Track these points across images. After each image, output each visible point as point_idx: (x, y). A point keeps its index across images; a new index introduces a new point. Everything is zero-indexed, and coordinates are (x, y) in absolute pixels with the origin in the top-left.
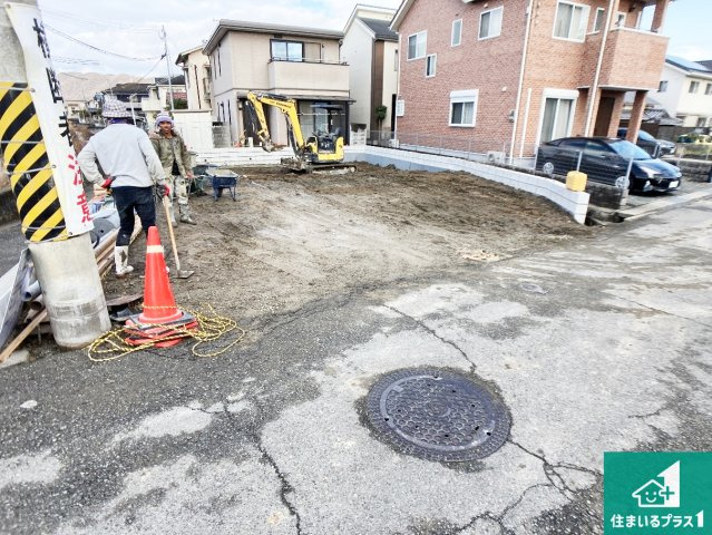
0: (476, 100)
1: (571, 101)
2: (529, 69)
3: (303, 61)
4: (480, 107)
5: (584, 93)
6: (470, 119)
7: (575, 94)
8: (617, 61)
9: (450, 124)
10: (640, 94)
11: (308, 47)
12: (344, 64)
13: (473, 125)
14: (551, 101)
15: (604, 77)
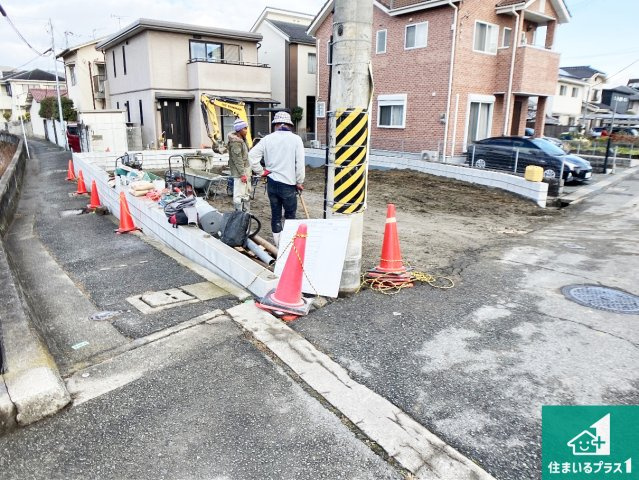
0: (405, 104)
1: (489, 105)
2: (457, 77)
3: (222, 62)
4: (409, 110)
5: (500, 98)
6: (399, 121)
7: (492, 99)
8: (526, 73)
9: (378, 126)
10: (542, 100)
11: (226, 49)
12: (265, 66)
13: (403, 126)
14: (475, 105)
15: (516, 85)
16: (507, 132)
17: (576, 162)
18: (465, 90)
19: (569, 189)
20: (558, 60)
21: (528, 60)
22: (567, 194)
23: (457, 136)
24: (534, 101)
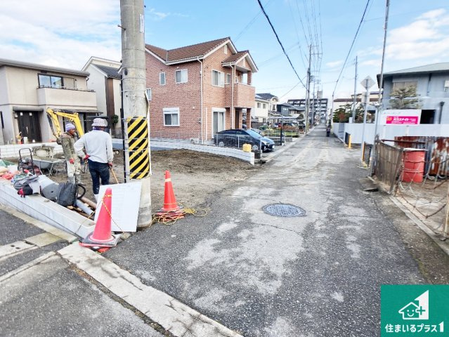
0: (178, 113)
1: (223, 113)
2: (204, 99)
3: (63, 88)
4: (181, 116)
5: (228, 109)
6: (176, 122)
7: (224, 110)
8: (239, 96)
9: (165, 125)
10: (249, 110)
11: (65, 80)
12: (92, 91)
13: (179, 125)
14: (215, 113)
15: (235, 103)
16: (233, 128)
17: (267, 141)
18: (210, 106)
19: (265, 154)
20: (254, 91)
21: (240, 90)
22: (264, 157)
23: (208, 131)
24: (245, 111)
